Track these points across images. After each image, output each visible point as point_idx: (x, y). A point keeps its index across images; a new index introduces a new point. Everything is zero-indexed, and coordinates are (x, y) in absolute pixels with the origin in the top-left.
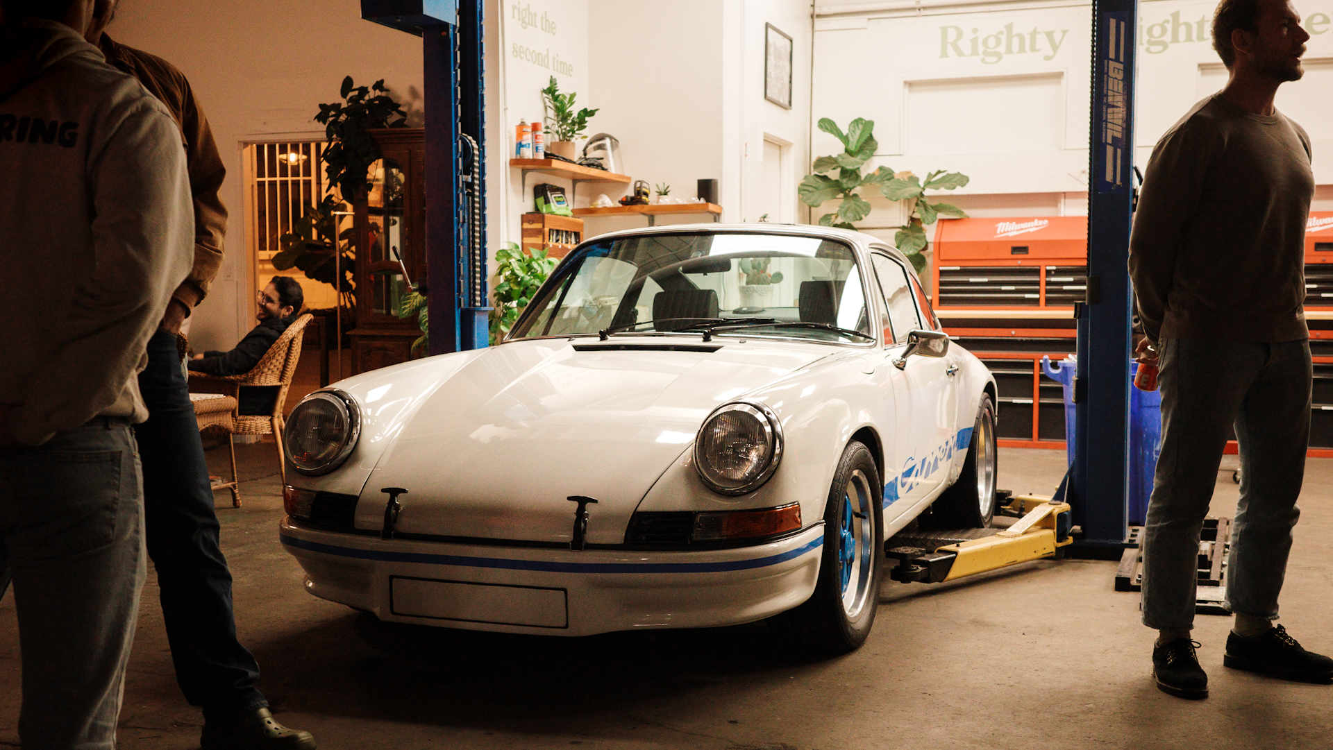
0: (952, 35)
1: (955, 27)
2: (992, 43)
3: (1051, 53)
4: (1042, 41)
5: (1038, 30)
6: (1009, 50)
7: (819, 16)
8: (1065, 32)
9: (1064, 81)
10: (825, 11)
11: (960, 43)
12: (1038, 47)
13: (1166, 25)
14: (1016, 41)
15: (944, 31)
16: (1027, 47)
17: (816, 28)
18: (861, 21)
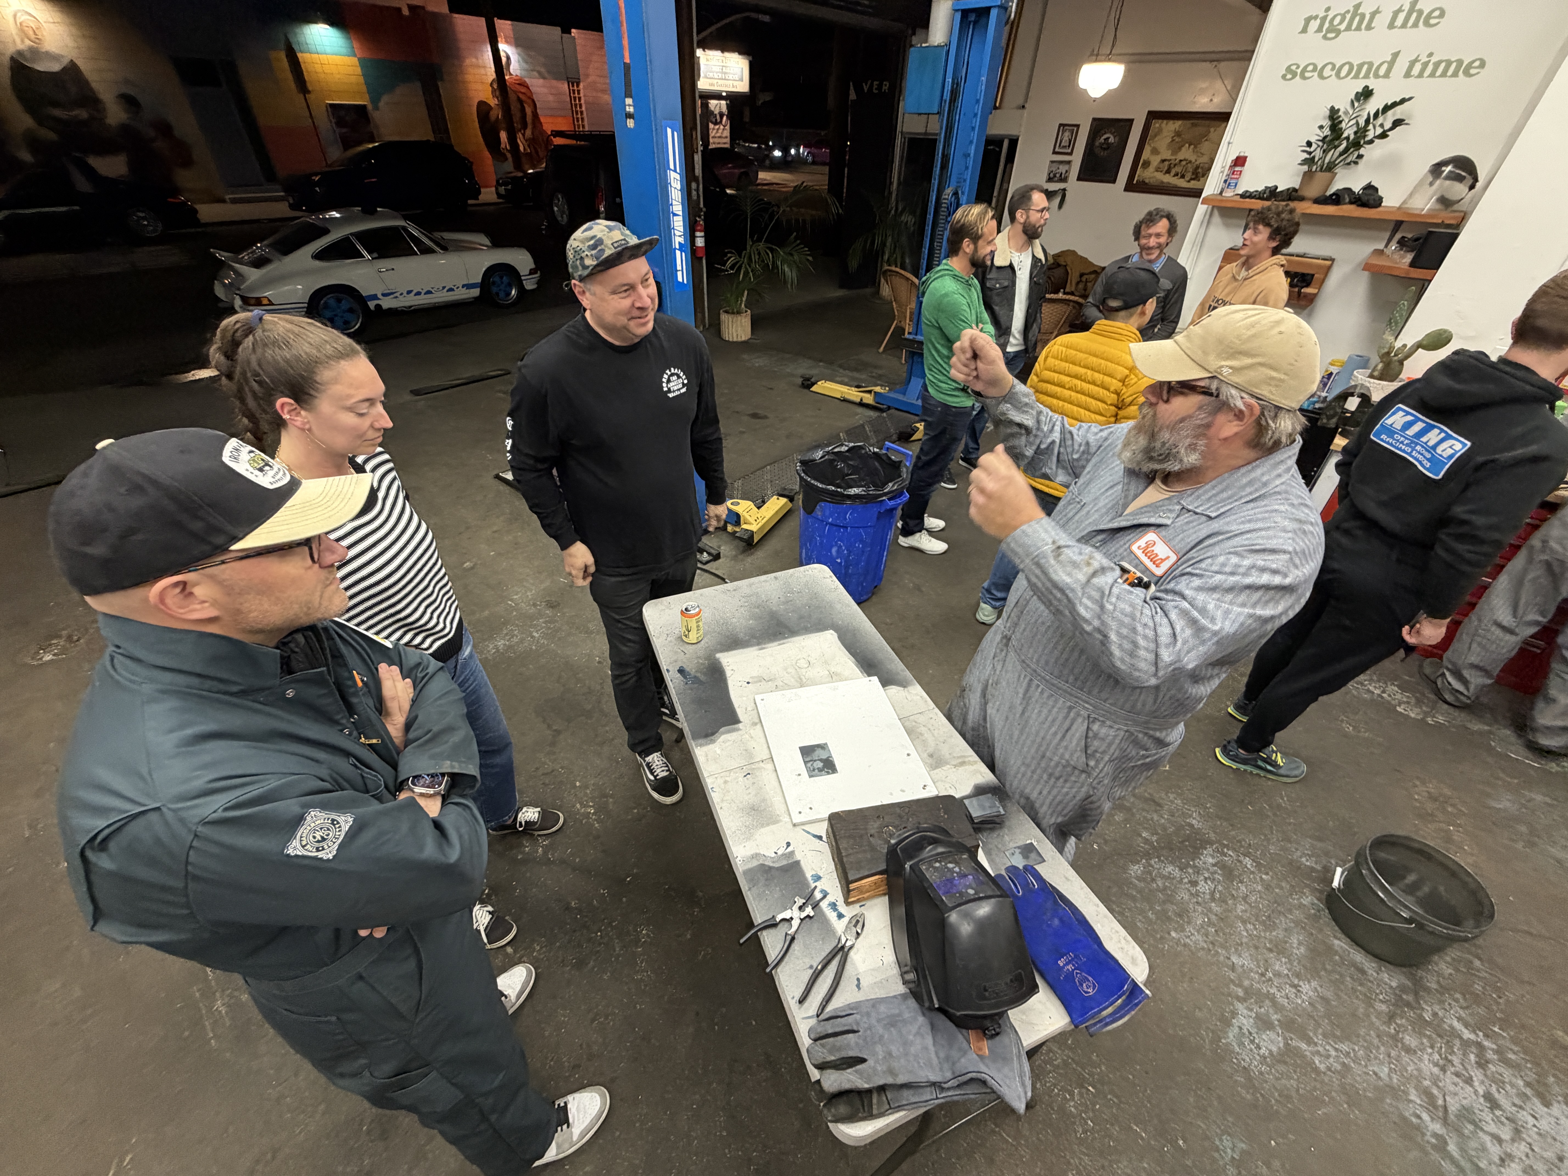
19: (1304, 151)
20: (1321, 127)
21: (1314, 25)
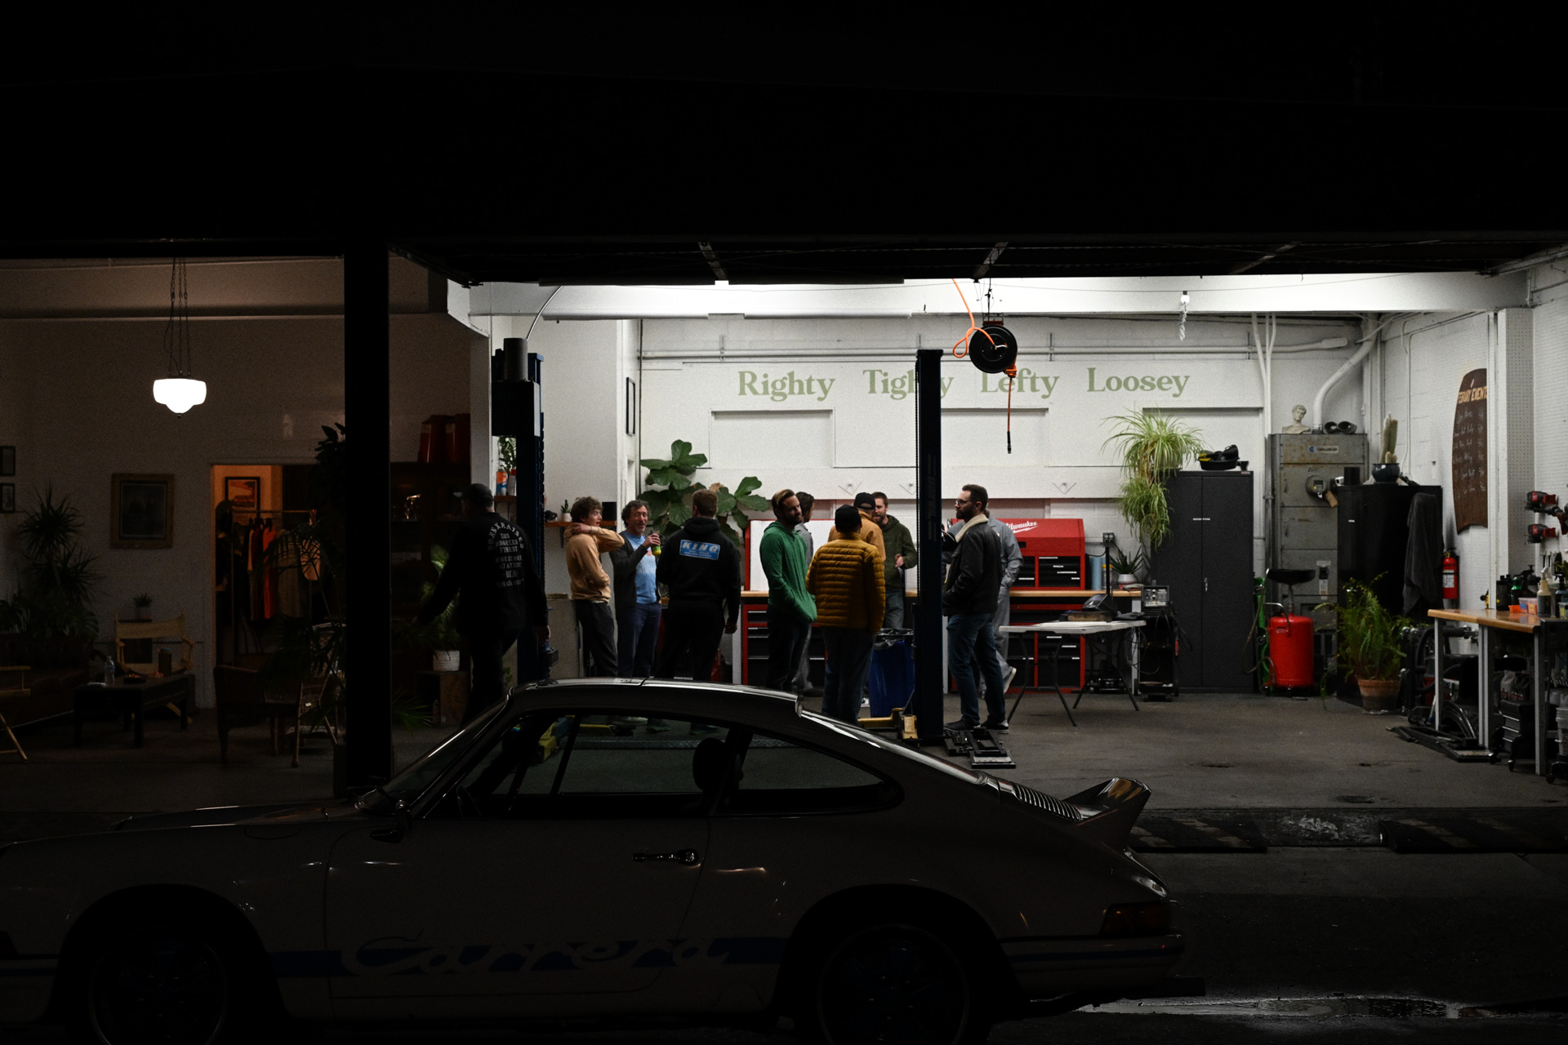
0: (748, 378)
1: (749, 372)
2: (778, 385)
3: (823, 395)
4: (816, 386)
5: (813, 378)
6: (792, 392)
7: (645, 358)
8: (832, 380)
9: (832, 416)
10: (649, 354)
11: (755, 385)
12: (813, 390)
13: (904, 379)
14: (796, 385)
15: (742, 374)
16: (805, 390)
17: (643, 368)
18: (677, 364)
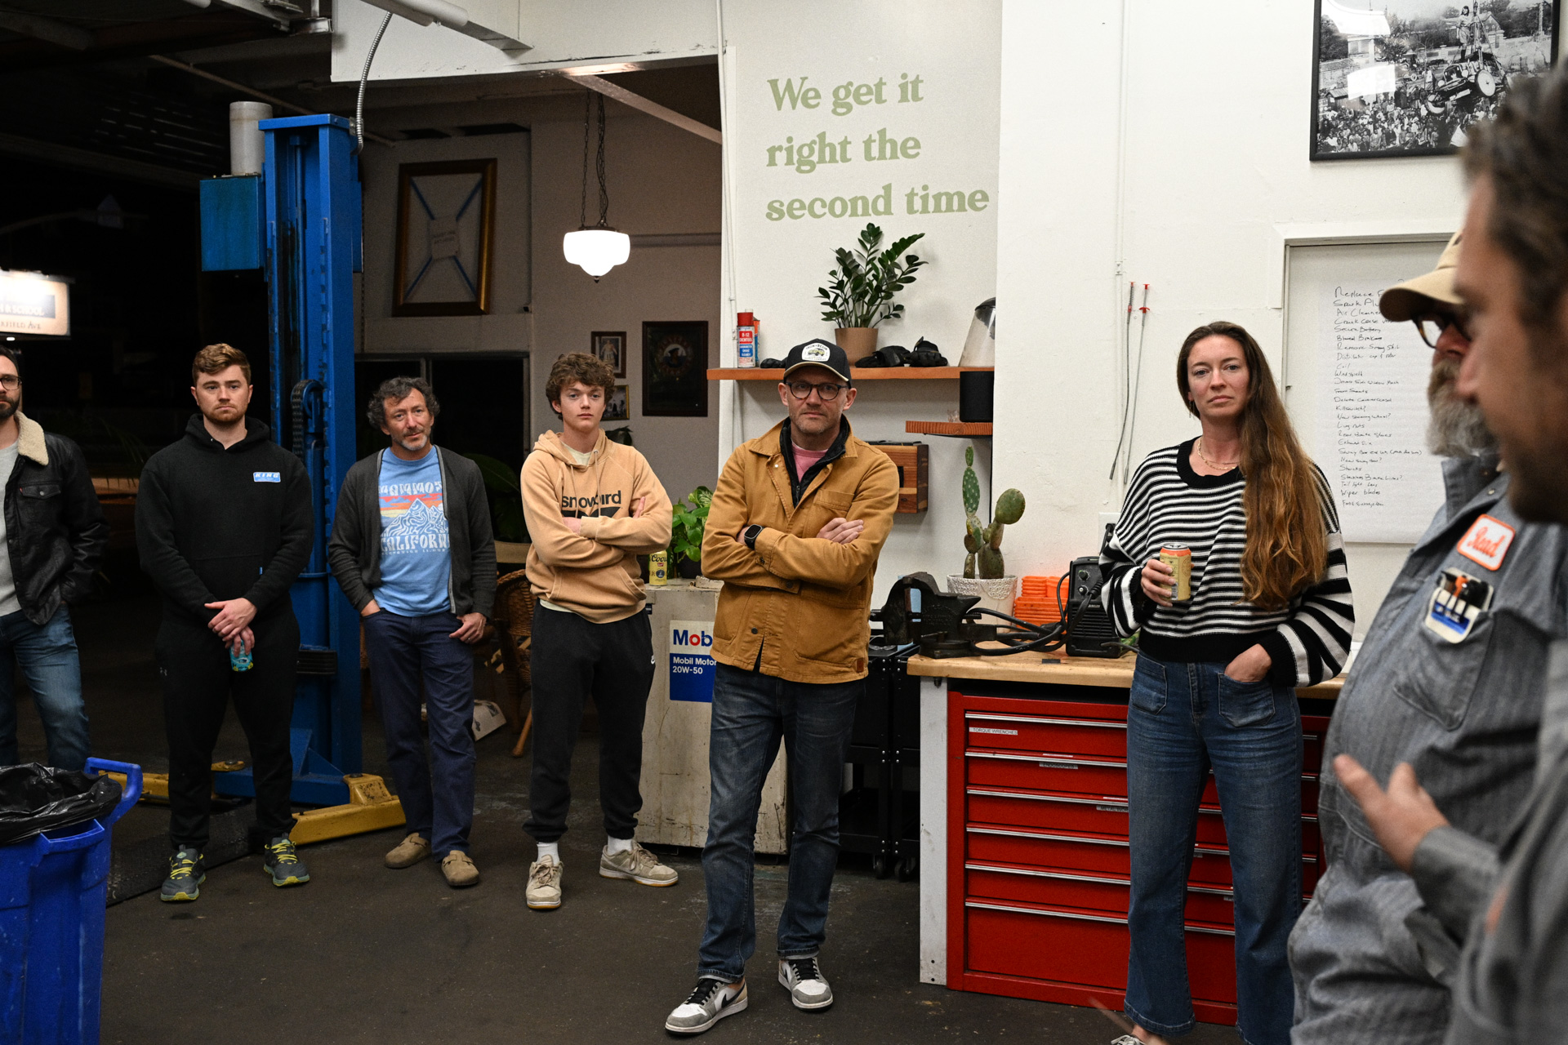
19: (824, 304)
20: (833, 273)
21: (781, 157)
